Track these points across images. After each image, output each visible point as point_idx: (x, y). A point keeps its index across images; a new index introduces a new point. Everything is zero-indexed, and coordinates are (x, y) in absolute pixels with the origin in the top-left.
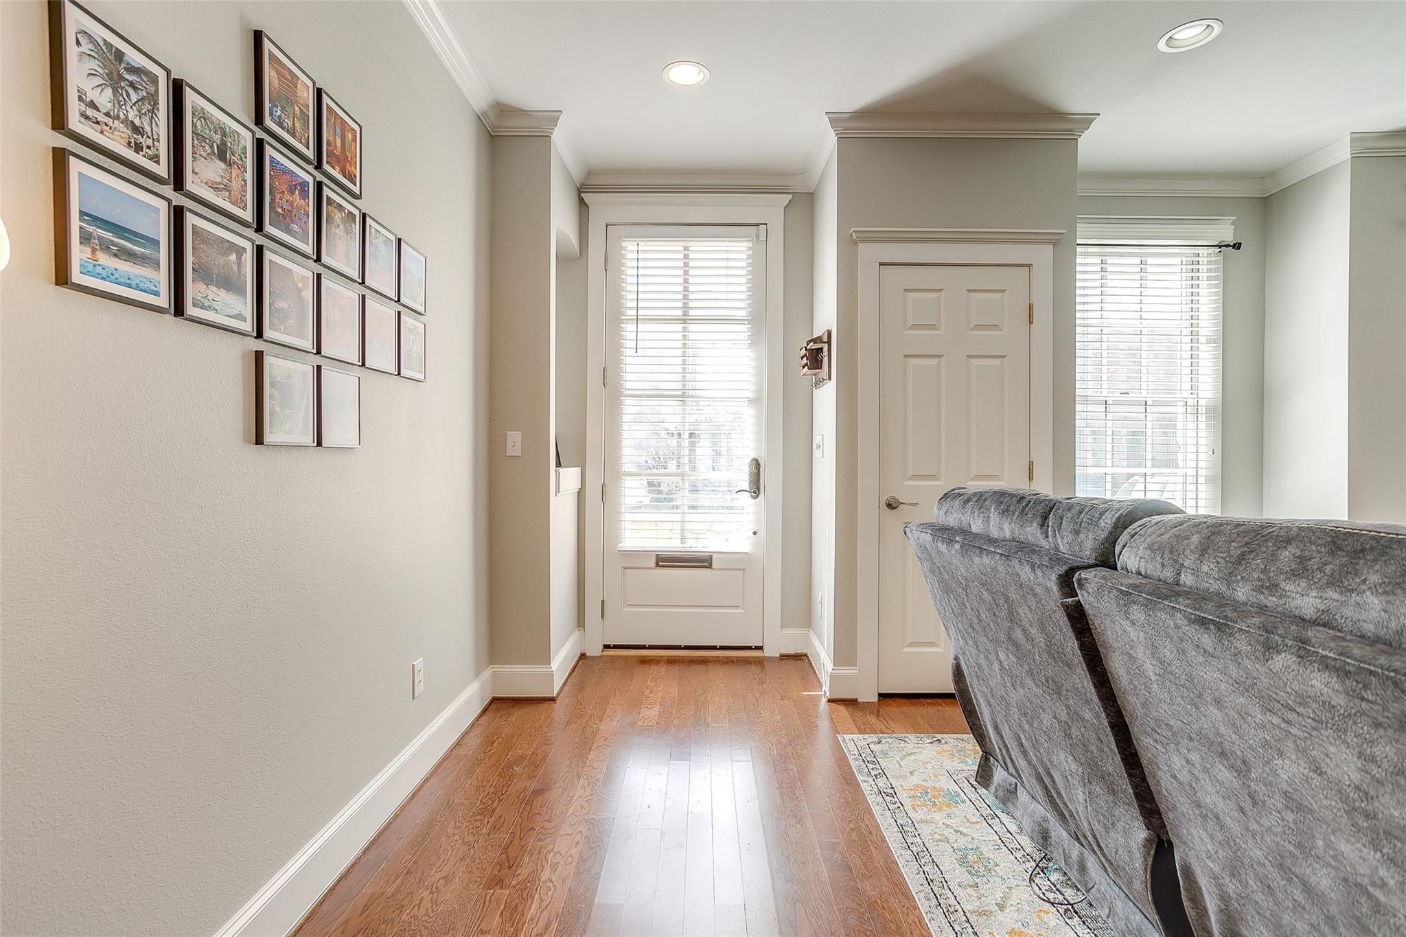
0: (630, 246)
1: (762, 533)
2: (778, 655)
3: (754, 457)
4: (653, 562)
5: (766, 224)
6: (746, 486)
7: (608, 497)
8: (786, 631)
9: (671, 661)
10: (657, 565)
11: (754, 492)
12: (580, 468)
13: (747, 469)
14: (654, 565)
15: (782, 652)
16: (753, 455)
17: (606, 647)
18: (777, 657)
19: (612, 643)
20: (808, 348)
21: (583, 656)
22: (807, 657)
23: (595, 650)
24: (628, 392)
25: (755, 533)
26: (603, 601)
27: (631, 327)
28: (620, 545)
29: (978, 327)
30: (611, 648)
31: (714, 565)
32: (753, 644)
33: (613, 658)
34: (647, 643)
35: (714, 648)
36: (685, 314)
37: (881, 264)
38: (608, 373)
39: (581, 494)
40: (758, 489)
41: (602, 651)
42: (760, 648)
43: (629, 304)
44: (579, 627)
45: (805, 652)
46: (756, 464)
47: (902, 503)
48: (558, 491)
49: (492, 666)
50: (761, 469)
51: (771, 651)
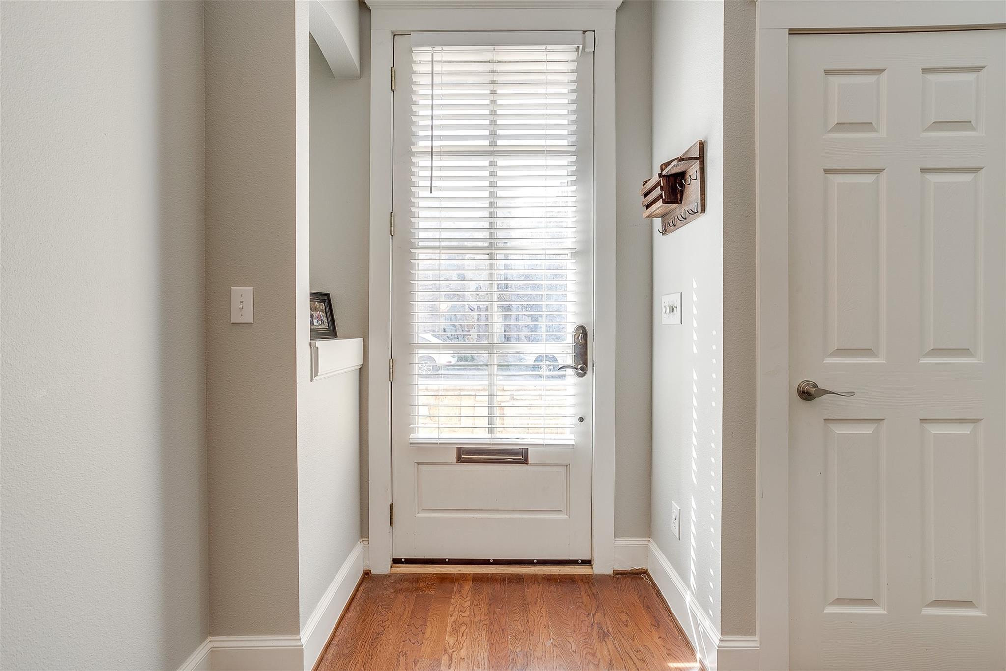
0: (422, 56)
1: (592, 420)
2: (611, 572)
3: (580, 324)
4: (453, 457)
5: (594, 31)
6: (570, 361)
7: (397, 374)
8: (622, 542)
9: (478, 579)
10: (459, 460)
11: (582, 369)
12: (362, 339)
13: (570, 339)
14: (454, 460)
15: (616, 568)
16: (580, 322)
17: (397, 561)
18: (609, 575)
19: (403, 557)
20: (664, 173)
21: (367, 574)
22: (649, 576)
23: (382, 567)
24: (421, 244)
25: (581, 420)
26: (391, 506)
27: (425, 162)
28: (412, 436)
29: (939, 125)
30: (402, 563)
31: (531, 459)
32: (579, 558)
33: (404, 578)
34: (447, 557)
35: (530, 563)
36: (493, 144)
37: (793, 32)
38: (397, 221)
39: (363, 372)
40: (585, 363)
41: (392, 567)
42: (588, 562)
43: (422, 133)
44: (362, 537)
45: (645, 568)
46: (583, 334)
47: (826, 392)
48: (314, 372)
49: (210, 638)
50: (588, 339)
51: (601, 568)
